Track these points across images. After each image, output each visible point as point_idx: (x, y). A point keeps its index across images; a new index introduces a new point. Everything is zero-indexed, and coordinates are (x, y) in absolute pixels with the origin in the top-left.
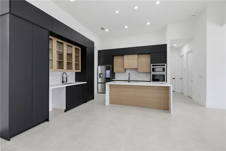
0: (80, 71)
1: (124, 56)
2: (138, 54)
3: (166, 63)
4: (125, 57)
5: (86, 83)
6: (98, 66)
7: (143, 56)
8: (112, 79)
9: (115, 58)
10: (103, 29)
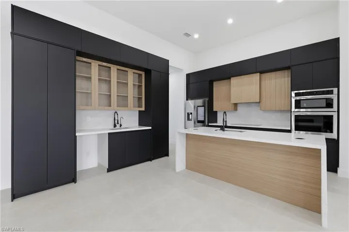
0: (143, 109)
1: (231, 78)
2: (261, 73)
3: (338, 87)
4: (234, 81)
5: (150, 128)
6: (187, 100)
7: (273, 75)
8: (208, 123)
9: (215, 84)
10: (187, 35)
